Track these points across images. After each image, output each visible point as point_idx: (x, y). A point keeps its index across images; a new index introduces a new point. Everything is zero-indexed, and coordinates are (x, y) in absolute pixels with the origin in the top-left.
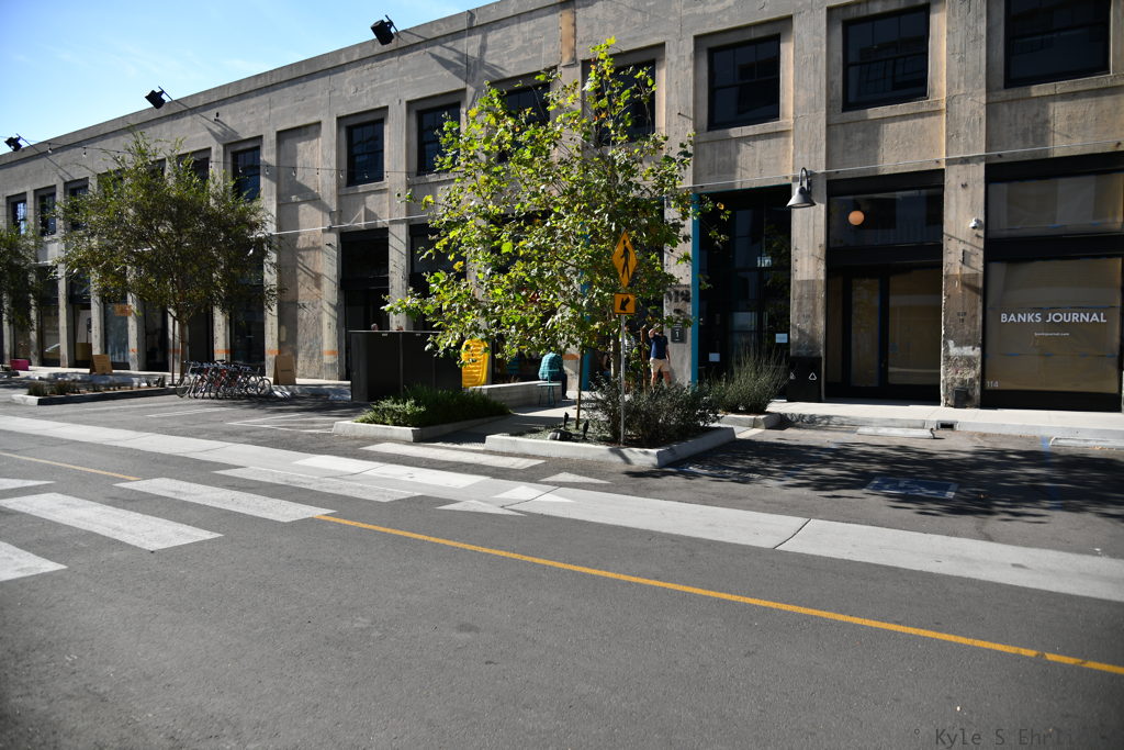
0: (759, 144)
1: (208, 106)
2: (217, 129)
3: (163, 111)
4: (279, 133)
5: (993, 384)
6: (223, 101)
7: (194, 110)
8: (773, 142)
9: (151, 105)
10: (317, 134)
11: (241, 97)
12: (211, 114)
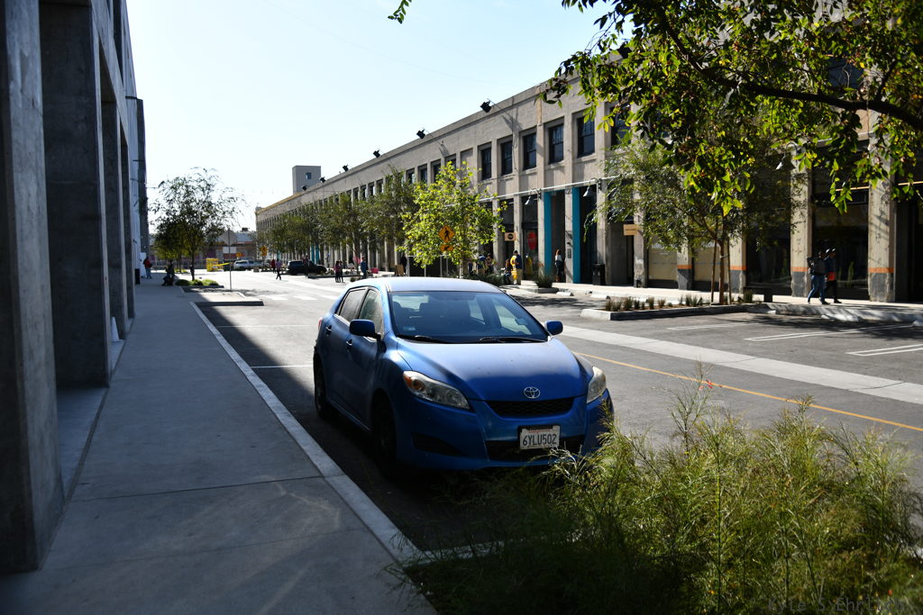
0: (590, 164)
1: (440, 137)
2: (442, 149)
3: (425, 140)
4: (461, 152)
5: (650, 277)
6: (444, 135)
7: (436, 139)
8: (593, 164)
9: (418, 137)
10: (471, 154)
11: (449, 133)
12: (440, 141)
